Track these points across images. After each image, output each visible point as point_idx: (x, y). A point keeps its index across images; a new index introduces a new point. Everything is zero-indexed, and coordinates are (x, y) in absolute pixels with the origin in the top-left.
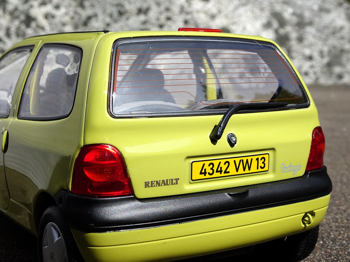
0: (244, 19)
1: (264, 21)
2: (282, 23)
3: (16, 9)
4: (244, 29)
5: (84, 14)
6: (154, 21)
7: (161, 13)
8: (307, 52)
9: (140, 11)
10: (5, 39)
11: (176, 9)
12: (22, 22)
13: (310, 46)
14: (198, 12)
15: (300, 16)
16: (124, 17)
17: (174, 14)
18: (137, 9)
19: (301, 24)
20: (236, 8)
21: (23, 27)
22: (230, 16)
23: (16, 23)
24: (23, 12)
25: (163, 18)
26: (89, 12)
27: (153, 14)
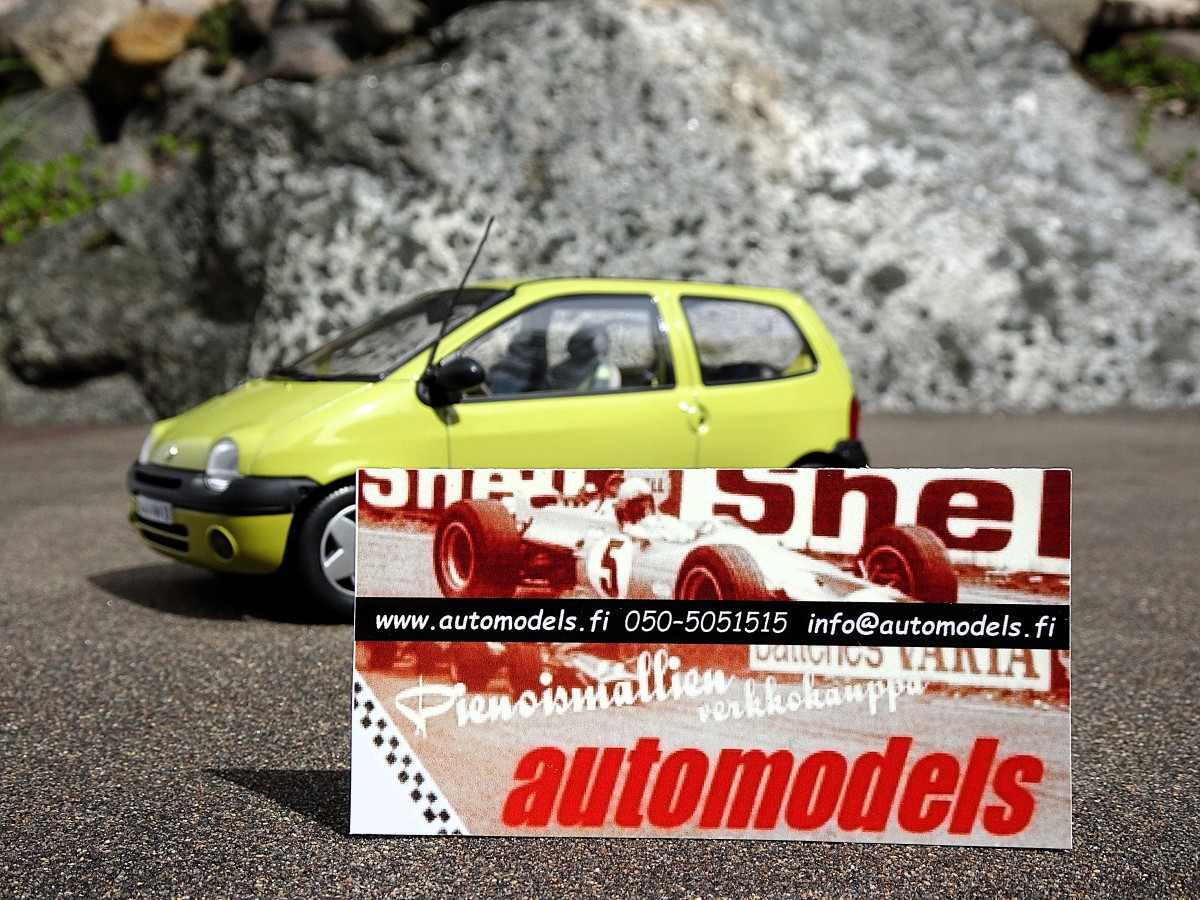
0: (939, 243)
1: (991, 248)
2: (1037, 254)
3: (378, 223)
4: (941, 268)
5: (543, 234)
6: (714, 250)
7: (732, 231)
8: (1102, 325)
9: (680, 227)
10: (352, 296)
11: (769, 221)
12: (392, 255)
13: (1109, 310)
14: (825, 227)
15: (1082, 237)
16: (641, 243)
17: (764, 234)
18: (671, 221)
19: (1084, 257)
20: (920, 218)
21: (395, 266)
22: (904, 238)
23: (379, 256)
24: (395, 231)
25: (737, 241)
26: (555, 229)
27: (711, 234)
